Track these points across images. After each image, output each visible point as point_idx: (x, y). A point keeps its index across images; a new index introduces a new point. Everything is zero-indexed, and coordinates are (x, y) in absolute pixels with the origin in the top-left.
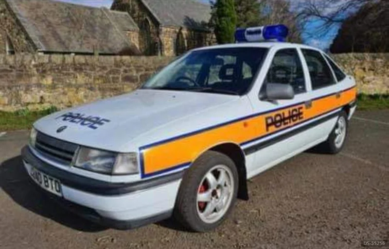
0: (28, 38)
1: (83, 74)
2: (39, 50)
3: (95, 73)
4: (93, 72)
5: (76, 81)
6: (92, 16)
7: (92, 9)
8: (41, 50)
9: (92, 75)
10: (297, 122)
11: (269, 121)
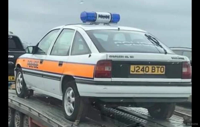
10: (36, 69)
11: (28, 63)
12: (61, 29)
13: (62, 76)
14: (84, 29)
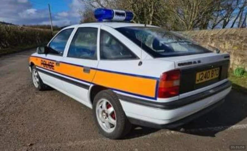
1: (229, 41)
3: (235, 42)
4: (234, 41)
5: (225, 47)
9: (233, 43)
10: (51, 69)
11: (42, 62)
12: (75, 28)
13: (91, 86)
14: (112, 27)
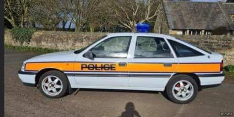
0: (167, 23)
2: (170, 28)
6: (209, 8)
7: (210, 4)
8: (171, 28)
10: (109, 71)
11: (84, 66)
